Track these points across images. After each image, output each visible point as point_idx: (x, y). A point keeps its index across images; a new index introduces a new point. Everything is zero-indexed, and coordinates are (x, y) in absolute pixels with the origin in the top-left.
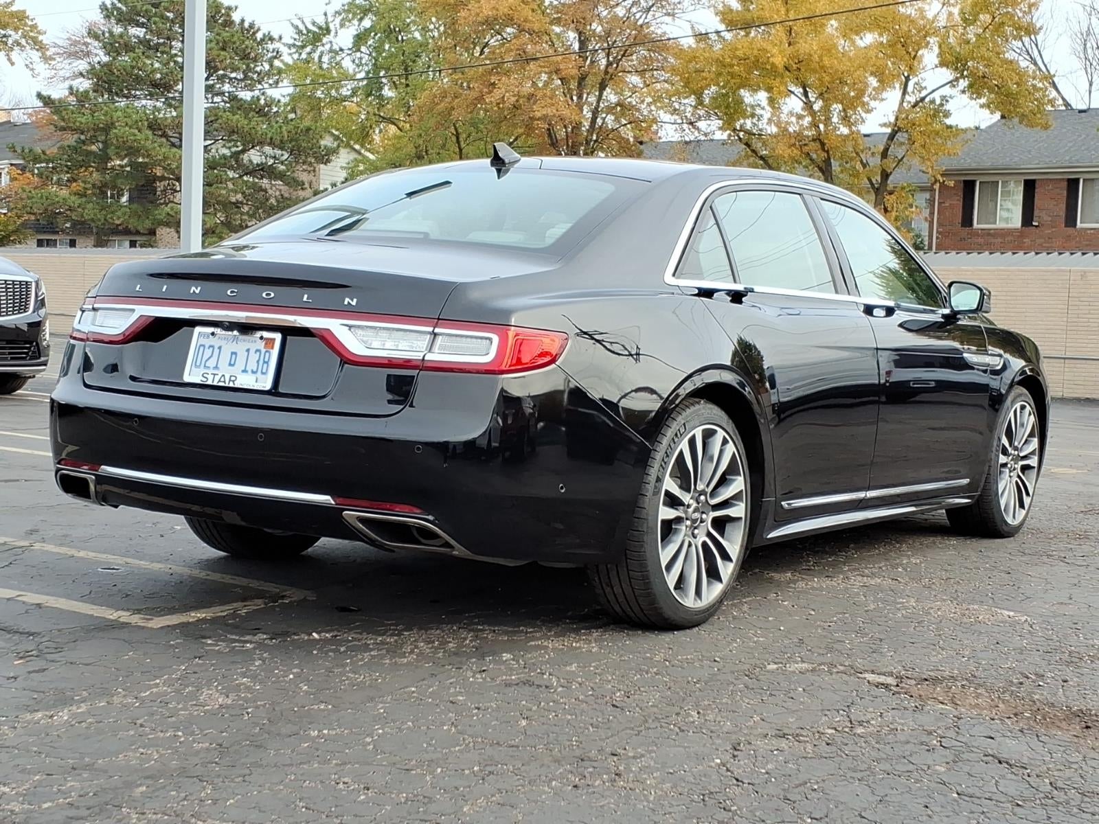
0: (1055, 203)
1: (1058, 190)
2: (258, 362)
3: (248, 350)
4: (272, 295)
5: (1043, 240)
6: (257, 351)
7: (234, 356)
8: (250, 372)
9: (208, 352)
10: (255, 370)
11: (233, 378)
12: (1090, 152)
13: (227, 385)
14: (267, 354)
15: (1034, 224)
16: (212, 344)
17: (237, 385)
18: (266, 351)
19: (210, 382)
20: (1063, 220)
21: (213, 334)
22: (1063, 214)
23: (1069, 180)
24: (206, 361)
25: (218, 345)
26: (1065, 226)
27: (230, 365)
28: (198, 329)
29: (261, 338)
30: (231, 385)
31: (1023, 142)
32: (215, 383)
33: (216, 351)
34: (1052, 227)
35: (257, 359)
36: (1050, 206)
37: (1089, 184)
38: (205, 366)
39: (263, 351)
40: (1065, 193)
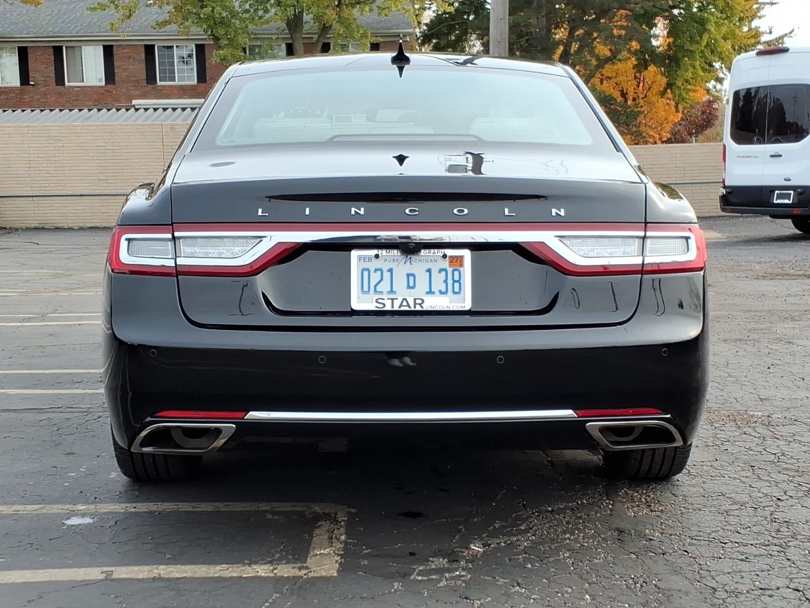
0: (46, 66)
1: (46, 55)
2: (446, 281)
3: (429, 271)
4: (466, 211)
5: (40, 97)
6: (441, 271)
7: (411, 278)
8: (437, 293)
9: (375, 277)
10: (444, 290)
11: (418, 301)
12: (66, 24)
13: (413, 309)
14: (456, 273)
15: (31, 83)
16: (379, 267)
17: (427, 307)
18: (454, 270)
19: (388, 307)
20: (54, 80)
21: (377, 256)
22: (53, 75)
23: (54, 47)
24: (375, 286)
25: (388, 268)
26: (56, 85)
27: (409, 287)
28: (355, 254)
29: (445, 256)
30: (418, 308)
31: (8, 15)
32: (396, 308)
33: (387, 275)
34: (47, 86)
35: (444, 278)
36: (41, 68)
37: (70, 51)
38: (375, 291)
39: (450, 270)
40: (52, 58)
